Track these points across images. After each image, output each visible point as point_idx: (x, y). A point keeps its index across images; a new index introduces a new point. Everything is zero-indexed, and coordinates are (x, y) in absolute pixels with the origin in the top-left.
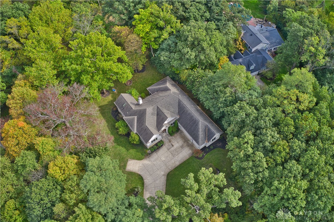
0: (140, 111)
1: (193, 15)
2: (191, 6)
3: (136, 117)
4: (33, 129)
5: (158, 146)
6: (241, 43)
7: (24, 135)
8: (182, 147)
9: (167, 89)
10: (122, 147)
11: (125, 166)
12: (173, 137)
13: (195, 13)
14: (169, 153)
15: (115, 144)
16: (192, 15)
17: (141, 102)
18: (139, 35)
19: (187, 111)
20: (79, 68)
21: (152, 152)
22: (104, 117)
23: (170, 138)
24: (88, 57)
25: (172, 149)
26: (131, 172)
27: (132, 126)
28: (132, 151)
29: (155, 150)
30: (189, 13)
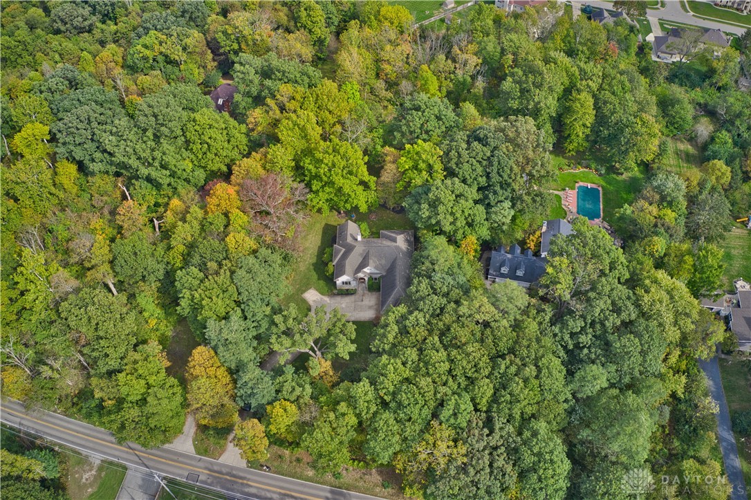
0: (351, 245)
1: (463, 173)
2: (468, 162)
3: (344, 250)
4: (239, 202)
5: (348, 293)
6: (535, 240)
7: (227, 201)
8: (370, 307)
9: (394, 240)
10: (317, 273)
11: (305, 291)
12: (370, 294)
13: (465, 173)
14: (353, 305)
15: (312, 267)
16: (461, 173)
17: (359, 238)
18: (398, 168)
19: (395, 272)
20: (314, 171)
21: (338, 294)
22: (323, 236)
23: (366, 292)
24: (327, 165)
25: (360, 303)
26: (305, 300)
27: (336, 256)
28: (322, 283)
29: (342, 294)
30: (460, 169)
